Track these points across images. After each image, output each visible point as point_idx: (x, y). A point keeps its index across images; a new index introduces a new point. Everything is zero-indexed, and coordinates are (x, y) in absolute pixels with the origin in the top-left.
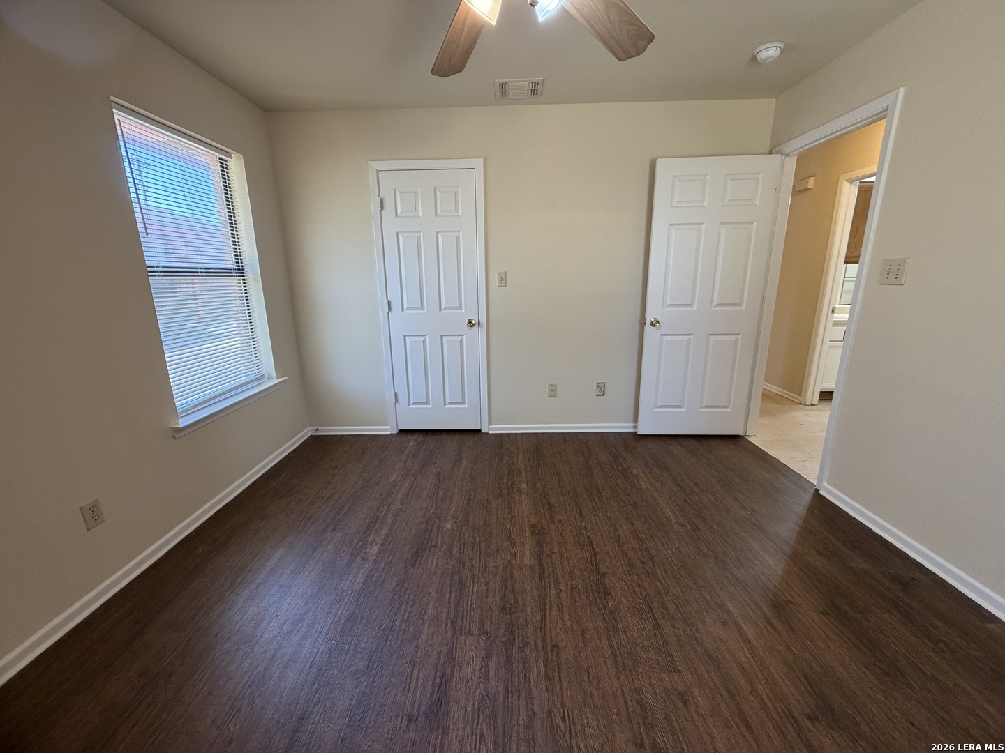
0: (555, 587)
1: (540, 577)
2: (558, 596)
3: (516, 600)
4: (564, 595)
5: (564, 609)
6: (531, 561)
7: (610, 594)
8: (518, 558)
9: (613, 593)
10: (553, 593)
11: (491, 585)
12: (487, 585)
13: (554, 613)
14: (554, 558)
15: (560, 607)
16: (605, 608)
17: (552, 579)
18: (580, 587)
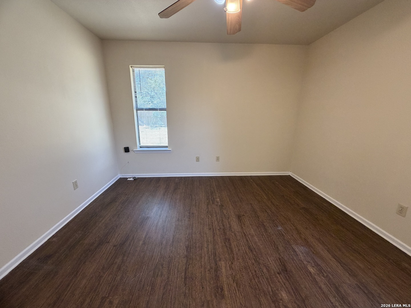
0: (209, 249)
1: (215, 255)
2: (208, 245)
3: (225, 243)
4: (206, 245)
5: (206, 240)
6: (221, 263)
7: (186, 247)
8: (228, 265)
9: (185, 247)
10: (210, 247)
11: (237, 250)
12: (239, 250)
13: (210, 239)
14: (209, 267)
15: (208, 241)
16: (190, 241)
17: (210, 253)
18: (198, 250)
